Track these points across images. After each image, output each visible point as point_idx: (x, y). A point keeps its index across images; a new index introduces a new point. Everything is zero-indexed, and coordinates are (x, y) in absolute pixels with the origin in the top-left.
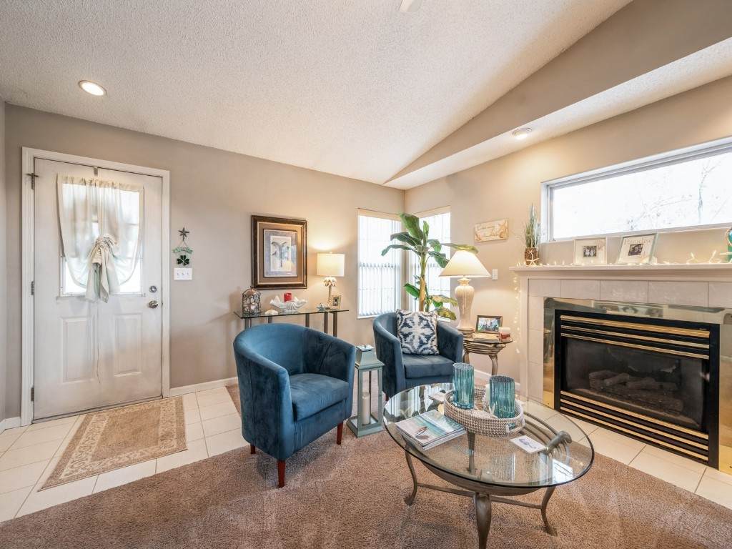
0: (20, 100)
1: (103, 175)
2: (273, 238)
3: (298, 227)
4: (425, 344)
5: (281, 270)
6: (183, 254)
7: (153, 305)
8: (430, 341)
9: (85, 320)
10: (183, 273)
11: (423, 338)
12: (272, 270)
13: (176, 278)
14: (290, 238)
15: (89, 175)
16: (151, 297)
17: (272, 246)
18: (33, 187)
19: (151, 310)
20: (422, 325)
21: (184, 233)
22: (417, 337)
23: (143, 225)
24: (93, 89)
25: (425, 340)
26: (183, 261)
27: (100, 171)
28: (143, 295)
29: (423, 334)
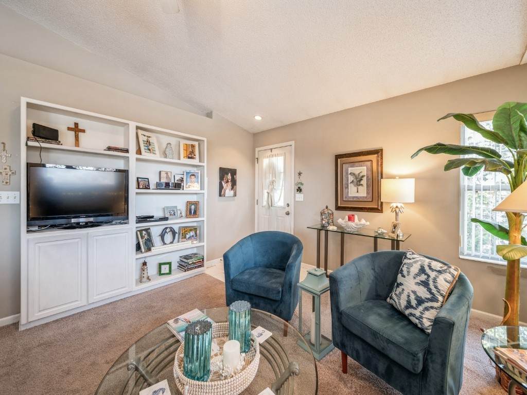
0: (256, 131)
1: (274, 152)
2: (350, 170)
3: (373, 157)
4: (412, 307)
5: (357, 195)
6: (299, 186)
7: (288, 214)
8: (421, 308)
9: (268, 217)
10: (300, 197)
11: (412, 297)
12: (350, 195)
13: (297, 200)
14: (365, 168)
15: (269, 153)
16: (287, 209)
17: (349, 176)
18: (258, 163)
19: (287, 216)
20: (418, 279)
21: (300, 174)
22: (406, 293)
23: (285, 172)
24: (258, 118)
25: (414, 302)
26: (299, 190)
27: (273, 150)
28: (284, 208)
29: (414, 292)
